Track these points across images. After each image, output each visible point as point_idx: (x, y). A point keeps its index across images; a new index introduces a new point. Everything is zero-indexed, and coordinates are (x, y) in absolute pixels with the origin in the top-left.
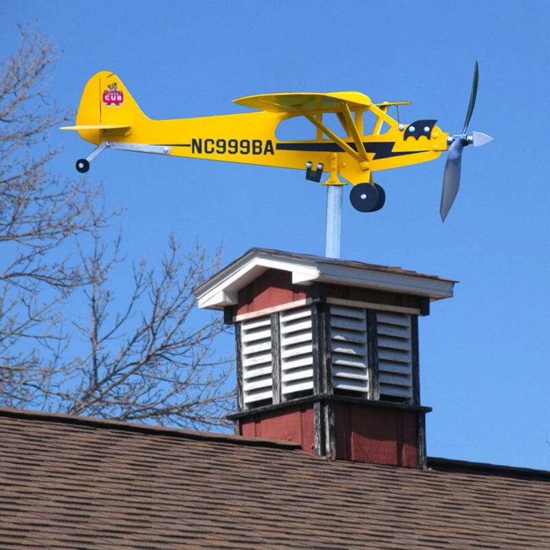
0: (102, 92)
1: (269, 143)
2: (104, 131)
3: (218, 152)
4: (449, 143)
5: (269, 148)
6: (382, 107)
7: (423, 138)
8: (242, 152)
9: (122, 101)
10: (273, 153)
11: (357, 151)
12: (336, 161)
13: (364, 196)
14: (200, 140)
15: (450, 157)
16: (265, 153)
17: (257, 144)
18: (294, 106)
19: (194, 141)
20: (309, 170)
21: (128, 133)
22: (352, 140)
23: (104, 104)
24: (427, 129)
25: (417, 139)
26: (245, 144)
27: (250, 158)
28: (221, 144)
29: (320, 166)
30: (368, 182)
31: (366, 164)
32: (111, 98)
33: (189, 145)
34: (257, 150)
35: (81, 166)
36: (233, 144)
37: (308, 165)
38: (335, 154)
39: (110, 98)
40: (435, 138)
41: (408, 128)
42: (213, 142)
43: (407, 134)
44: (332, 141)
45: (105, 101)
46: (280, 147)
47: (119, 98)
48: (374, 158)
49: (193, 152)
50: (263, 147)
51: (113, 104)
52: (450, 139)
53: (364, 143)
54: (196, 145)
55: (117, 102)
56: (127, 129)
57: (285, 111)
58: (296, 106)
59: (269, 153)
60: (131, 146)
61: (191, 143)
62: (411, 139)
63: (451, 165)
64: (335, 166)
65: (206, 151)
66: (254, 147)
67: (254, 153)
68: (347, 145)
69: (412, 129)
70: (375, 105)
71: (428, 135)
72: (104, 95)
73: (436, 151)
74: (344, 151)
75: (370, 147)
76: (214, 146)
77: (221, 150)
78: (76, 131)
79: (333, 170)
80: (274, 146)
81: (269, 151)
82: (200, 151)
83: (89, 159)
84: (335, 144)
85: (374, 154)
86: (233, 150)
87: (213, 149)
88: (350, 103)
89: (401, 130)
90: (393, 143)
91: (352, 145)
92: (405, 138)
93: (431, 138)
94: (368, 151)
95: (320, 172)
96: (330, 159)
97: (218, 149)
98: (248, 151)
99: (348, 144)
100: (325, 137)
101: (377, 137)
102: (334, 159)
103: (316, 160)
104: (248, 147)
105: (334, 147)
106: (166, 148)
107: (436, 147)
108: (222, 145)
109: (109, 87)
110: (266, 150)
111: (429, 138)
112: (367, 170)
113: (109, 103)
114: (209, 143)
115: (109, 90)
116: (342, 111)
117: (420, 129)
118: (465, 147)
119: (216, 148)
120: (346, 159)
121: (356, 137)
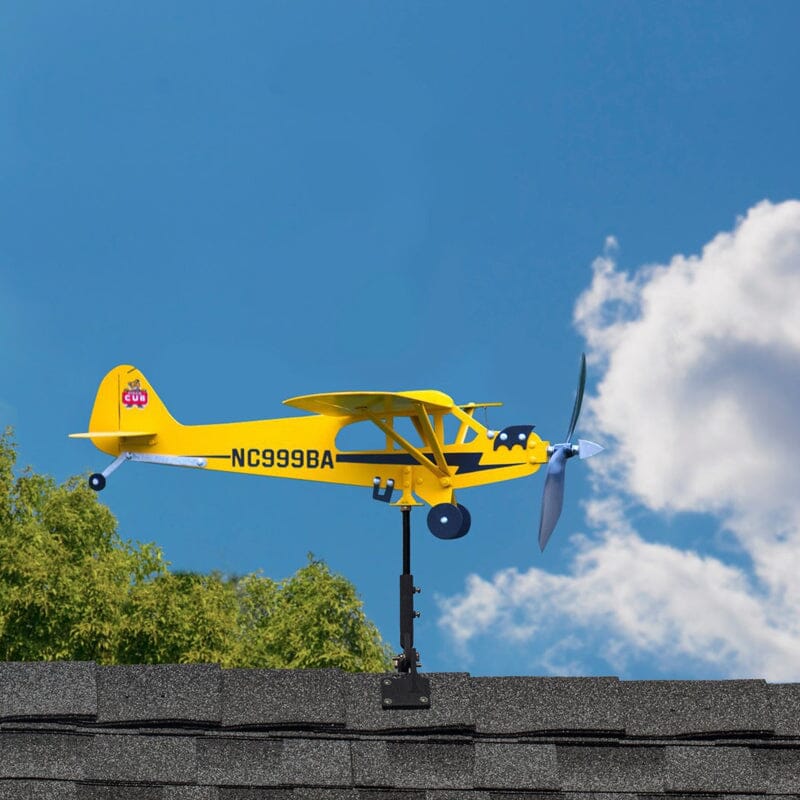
0: (122, 391)
1: (327, 453)
2: (124, 439)
3: (264, 464)
4: (550, 454)
5: (328, 460)
6: (467, 410)
7: (517, 448)
8: (294, 465)
9: (145, 402)
10: (332, 467)
11: (436, 464)
12: (410, 476)
13: (444, 520)
14: (243, 451)
15: (551, 472)
16: (322, 467)
17: (313, 455)
18: (357, 408)
19: (235, 452)
20: (377, 487)
21: (153, 442)
22: (429, 451)
23: (123, 406)
24: (522, 436)
25: (510, 449)
26: (298, 455)
27: (304, 473)
28: (268, 455)
29: (390, 483)
30: (449, 501)
31: (446, 480)
32: (133, 398)
33: (229, 457)
34: (313, 463)
35: (95, 482)
36: (283, 455)
37: (376, 481)
38: (409, 468)
39: (131, 398)
40: (532, 448)
41: (498, 436)
42: (258, 453)
43: (498, 443)
44: (406, 452)
45: (124, 401)
46: (340, 458)
47: (143, 398)
48: (457, 473)
49: (234, 465)
50: (320, 459)
51: (135, 406)
52: (551, 449)
53: (444, 454)
54: (238, 456)
55: (140, 404)
56: (152, 437)
57: (347, 415)
58: (360, 409)
59: (327, 467)
60: (156, 457)
61: (230, 453)
62: (503, 449)
63: (551, 481)
64: (408, 482)
65: (250, 464)
66: (308, 458)
67: (309, 466)
68: (424, 457)
69: (504, 436)
70: (458, 407)
71: (524, 444)
72: (124, 394)
73: (534, 464)
74: (419, 464)
75: (452, 459)
76: (260, 457)
77: (268, 462)
78: (89, 439)
79: (406, 487)
80: (334, 459)
81: (327, 463)
82: (242, 464)
83: (105, 474)
84: (408, 455)
85: (457, 468)
86: (283, 462)
87: (258, 462)
88: (426, 404)
89: (491, 438)
90: (480, 455)
91: (430, 456)
92: (495, 449)
93: (528, 448)
94: (449, 464)
95: (390, 489)
96: (403, 473)
97: (264, 461)
98: (302, 464)
99: (425, 455)
100: (396, 446)
101: (460, 446)
102: (407, 473)
103: (386, 474)
104: (301, 459)
105: (409, 459)
106: (200, 460)
107: (533, 458)
108: (270, 456)
109: (130, 384)
110: (324, 463)
111: (525, 448)
112: (448, 487)
113: (130, 404)
114: (253, 454)
115: (130, 389)
116: (418, 414)
117: (514, 437)
118: (569, 460)
119: (262, 460)
120: (422, 473)
121: (435, 446)
